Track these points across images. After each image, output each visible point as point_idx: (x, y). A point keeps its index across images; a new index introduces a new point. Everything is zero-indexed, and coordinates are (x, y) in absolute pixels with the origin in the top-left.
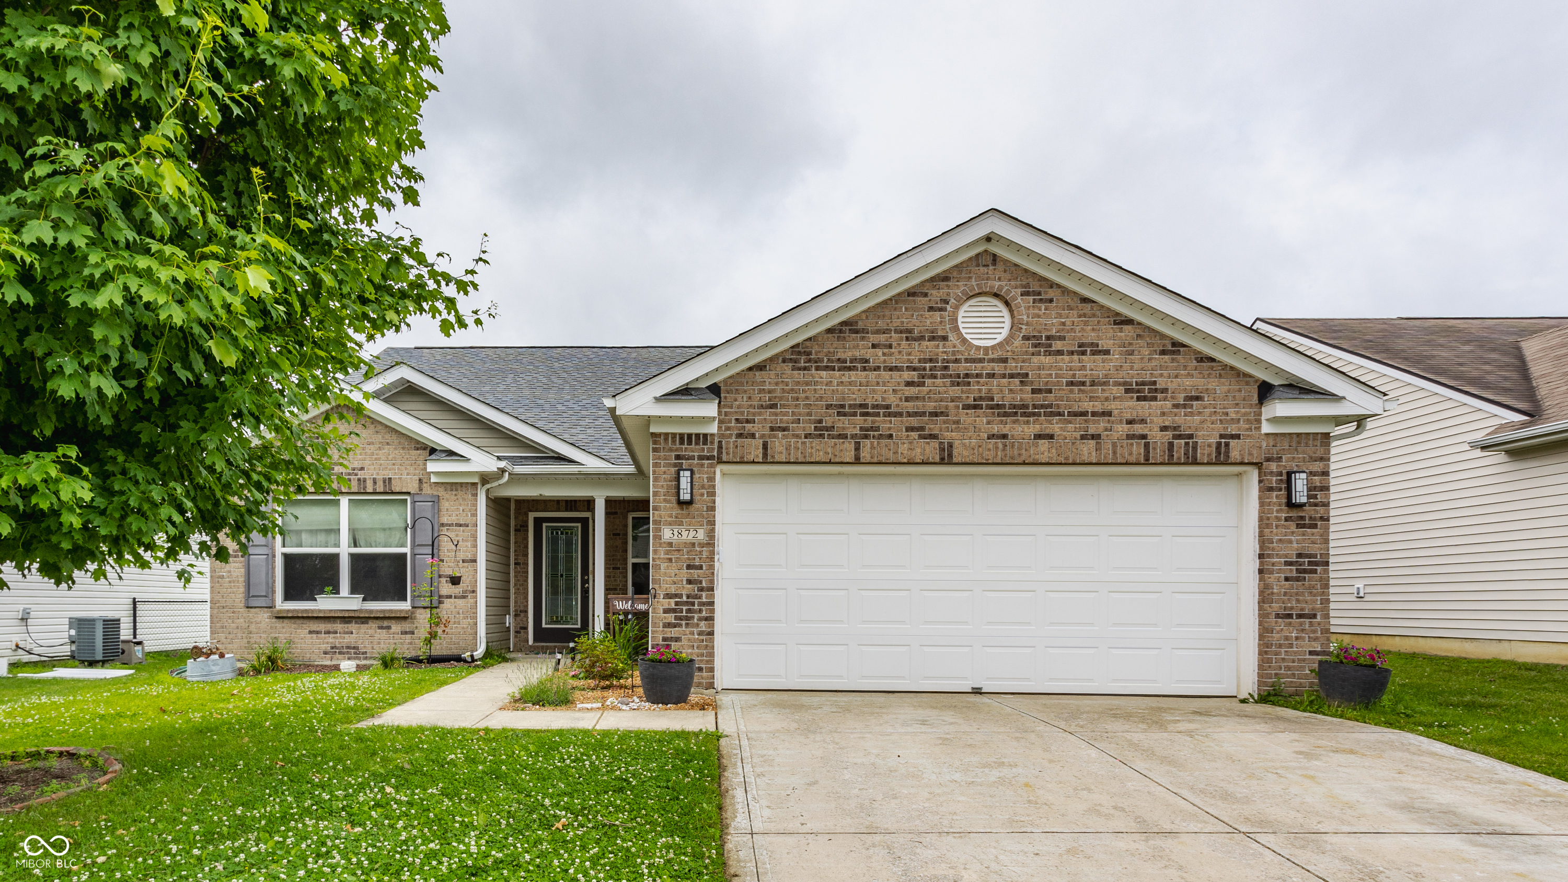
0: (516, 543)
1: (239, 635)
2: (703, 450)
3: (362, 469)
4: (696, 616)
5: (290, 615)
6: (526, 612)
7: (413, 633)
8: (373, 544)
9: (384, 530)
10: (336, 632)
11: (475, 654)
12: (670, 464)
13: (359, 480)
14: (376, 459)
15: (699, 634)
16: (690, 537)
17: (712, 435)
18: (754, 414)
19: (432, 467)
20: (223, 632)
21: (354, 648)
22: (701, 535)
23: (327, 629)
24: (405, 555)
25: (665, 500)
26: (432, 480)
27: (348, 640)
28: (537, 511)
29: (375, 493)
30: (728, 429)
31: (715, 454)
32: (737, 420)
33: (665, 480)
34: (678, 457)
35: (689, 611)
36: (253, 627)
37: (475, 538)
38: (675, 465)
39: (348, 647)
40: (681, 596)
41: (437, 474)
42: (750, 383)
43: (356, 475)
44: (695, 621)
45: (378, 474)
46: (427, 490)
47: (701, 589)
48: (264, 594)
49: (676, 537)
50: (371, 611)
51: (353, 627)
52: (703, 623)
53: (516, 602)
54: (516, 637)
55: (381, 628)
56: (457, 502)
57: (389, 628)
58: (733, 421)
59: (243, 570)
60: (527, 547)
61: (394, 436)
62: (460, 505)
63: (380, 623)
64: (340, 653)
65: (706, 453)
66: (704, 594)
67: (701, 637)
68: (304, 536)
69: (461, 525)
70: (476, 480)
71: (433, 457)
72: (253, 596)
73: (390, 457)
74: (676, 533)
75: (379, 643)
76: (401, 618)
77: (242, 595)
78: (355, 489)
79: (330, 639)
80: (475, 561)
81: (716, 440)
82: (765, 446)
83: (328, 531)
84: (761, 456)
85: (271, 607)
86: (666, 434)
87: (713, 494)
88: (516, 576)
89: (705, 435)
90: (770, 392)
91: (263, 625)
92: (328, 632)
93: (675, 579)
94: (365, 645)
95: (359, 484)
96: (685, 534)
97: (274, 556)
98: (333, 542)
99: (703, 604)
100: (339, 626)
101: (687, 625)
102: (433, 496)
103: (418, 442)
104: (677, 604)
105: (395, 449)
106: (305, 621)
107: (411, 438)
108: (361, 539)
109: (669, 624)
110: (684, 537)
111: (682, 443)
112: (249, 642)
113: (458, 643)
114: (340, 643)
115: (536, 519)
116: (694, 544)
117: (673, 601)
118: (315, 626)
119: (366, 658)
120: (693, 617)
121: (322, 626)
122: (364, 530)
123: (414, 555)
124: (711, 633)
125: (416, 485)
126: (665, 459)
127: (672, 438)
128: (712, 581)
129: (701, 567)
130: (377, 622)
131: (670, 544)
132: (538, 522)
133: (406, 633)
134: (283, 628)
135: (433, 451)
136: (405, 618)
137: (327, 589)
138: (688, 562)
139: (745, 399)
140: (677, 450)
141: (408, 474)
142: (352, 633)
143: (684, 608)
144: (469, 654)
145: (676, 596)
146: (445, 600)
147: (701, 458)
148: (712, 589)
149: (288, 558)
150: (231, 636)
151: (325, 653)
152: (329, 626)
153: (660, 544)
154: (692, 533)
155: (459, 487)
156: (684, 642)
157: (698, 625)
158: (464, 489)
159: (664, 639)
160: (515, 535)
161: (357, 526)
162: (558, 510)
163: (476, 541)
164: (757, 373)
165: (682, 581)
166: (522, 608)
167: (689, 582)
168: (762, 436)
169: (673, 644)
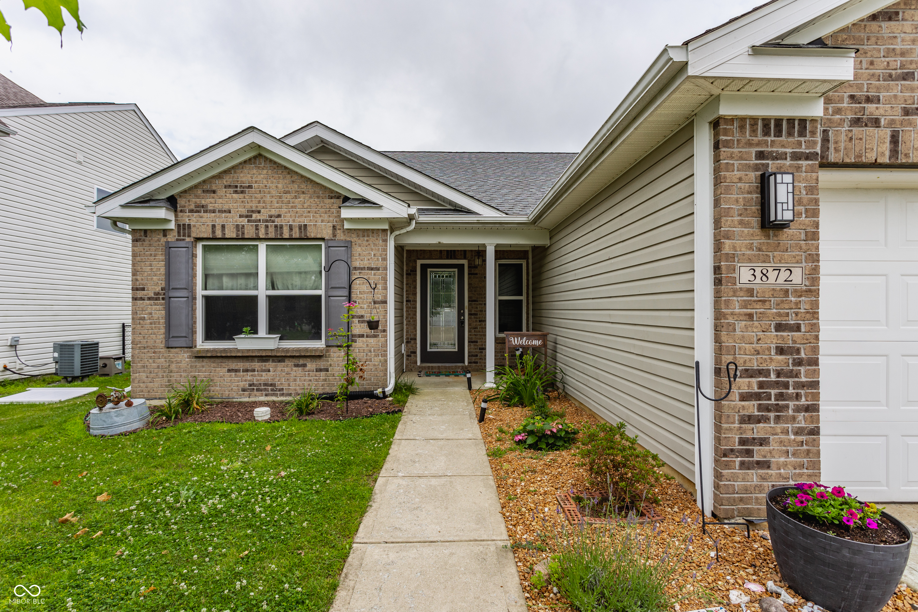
0: (407, 284)
1: (160, 374)
2: (800, 144)
3: (279, 216)
4: (791, 404)
5: (209, 355)
6: (415, 339)
7: (327, 370)
8: (290, 287)
9: (300, 273)
10: (254, 371)
11: (386, 390)
12: (748, 166)
13: (276, 226)
14: (292, 207)
15: (796, 433)
16: (781, 280)
17: (814, 120)
18: (878, 89)
19: (346, 213)
20: (144, 372)
21: (271, 385)
22: (797, 277)
23: (245, 368)
24: (320, 296)
25: (741, 223)
26: (345, 227)
27: (265, 377)
28: (424, 259)
29: (291, 239)
30: (838, 111)
31: (818, 150)
32: (852, 97)
33: (741, 191)
34: (761, 155)
35: (781, 396)
36: (173, 367)
37: (385, 280)
38: (756, 168)
39: (265, 385)
40: (767, 373)
41: (351, 220)
42: (873, 40)
43: (273, 222)
44: (791, 412)
45: (294, 221)
46: (340, 236)
47: (799, 363)
48: (184, 335)
49: (758, 280)
50: (288, 350)
51: (270, 365)
52: (801, 416)
53: (407, 332)
54: (407, 359)
55: (297, 366)
56: (368, 247)
57: (304, 365)
58: (846, 100)
59: (163, 312)
60: (415, 288)
61: (310, 186)
62: (372, 250)
63: (296, 361)
64: (258, 390)
65: (804, 149)
66: (802, 369)
67: (800, 438)
68: (225, 280)
69: (372, 269)
70: (386, 227)
71: (347, 204)
72: (173, 337)
73: (306, 205)
74: (758, 274)
75: (295, 380)
76: (317, 356)
77: (162, 336)
78: (272, 235)
79: (248, 376)
80: (385, 302)
81: (820, 129)
82: (895, 139)
83: (248, 275)
84: (887, 153)
85: (191, 347)
86: (743, 119)
87: (815, 213)
88: (407, 311)
89: (803, 121)
90: (903, 54)
91: (183, 365)
92: (247, 371)
93: (758, 347)
94: (281, 382)
95: (276, 231)
96: (772, 275)
97: (195, 298)
98: (252, 285)
99: (803, 385)
100: (257, 365)
101: (778, 418)
102: (346, 241)
103: (332, 191)
104: (761, 385)
105: (310, 197)
106: (224, 360)
107: (326, 188)
108: (279, 283)
109: (750, 417)
110: (772, 280)
111: (766, 133)
112: (169, 381)
113: (370, 379)
114: (258, 380)
115: (422, 265)
116: (787, 291)
117: (754, 381)
118: (234, 365)
119: (282, 395)
120: (787, 406)
121: (240, 365)
122: (281, 273)
123: (328, 297)
124: (815, 432)
125: (330, 231)
126: (741, 158)
127: (752, 125)
128: (815, 350)
129: (798, 328)
130: (294, 360)
131: (750, 292)
132: (424, 267)
133: (321, 370)
134: (203, 367)
135: (346, 199)
136: (320, 357)
137: (245, 329)
138: (778, 320)
139: (864, 65)
140: (758, 144)
141: (322, 221)
142: (269, 371)
143: (773, 392)
144: (380, 390)
145: (760, 372)
146: (358, 339)
147: (796, 156)
148: (815, 362)
149: (208, 299)
150: (152, 375)
151: (244, 390)
152: (248, 365)
153: (735, 291)
154: (784, 275)
155: (371, 234)
156: (774, 446)
157: (794, 419)
158: (375, 235)
159: (743, 442)
160: (407, 278)
161: (273, 270)
162: (441, 258)
163: (386, 283)
164: (884, 25)
165: (769, 349)
166: (412, 337)
167: (781, 351)
168: (892, 123)
169: (756, 448)
